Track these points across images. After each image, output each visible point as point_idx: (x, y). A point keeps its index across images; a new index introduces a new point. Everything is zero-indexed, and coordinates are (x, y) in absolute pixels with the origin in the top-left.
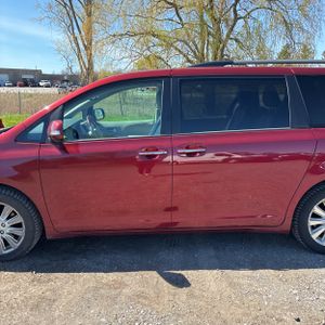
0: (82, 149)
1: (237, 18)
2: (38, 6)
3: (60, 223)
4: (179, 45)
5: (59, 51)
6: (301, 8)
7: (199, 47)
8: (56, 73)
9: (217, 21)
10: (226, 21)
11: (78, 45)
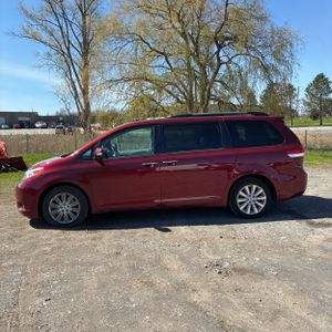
0: (110, 163)
1: (220, 63)
2: (38, 54)
3: (99, 205)
4: (170, 88)
5: (57, 94)
6: (275, 55)
7: (188, 89)
8: (50, 114)
9: (203, 67)
10: (211, 65)
11: (75, 89)
